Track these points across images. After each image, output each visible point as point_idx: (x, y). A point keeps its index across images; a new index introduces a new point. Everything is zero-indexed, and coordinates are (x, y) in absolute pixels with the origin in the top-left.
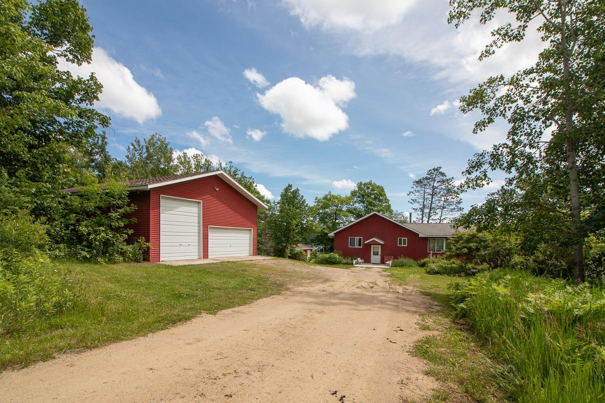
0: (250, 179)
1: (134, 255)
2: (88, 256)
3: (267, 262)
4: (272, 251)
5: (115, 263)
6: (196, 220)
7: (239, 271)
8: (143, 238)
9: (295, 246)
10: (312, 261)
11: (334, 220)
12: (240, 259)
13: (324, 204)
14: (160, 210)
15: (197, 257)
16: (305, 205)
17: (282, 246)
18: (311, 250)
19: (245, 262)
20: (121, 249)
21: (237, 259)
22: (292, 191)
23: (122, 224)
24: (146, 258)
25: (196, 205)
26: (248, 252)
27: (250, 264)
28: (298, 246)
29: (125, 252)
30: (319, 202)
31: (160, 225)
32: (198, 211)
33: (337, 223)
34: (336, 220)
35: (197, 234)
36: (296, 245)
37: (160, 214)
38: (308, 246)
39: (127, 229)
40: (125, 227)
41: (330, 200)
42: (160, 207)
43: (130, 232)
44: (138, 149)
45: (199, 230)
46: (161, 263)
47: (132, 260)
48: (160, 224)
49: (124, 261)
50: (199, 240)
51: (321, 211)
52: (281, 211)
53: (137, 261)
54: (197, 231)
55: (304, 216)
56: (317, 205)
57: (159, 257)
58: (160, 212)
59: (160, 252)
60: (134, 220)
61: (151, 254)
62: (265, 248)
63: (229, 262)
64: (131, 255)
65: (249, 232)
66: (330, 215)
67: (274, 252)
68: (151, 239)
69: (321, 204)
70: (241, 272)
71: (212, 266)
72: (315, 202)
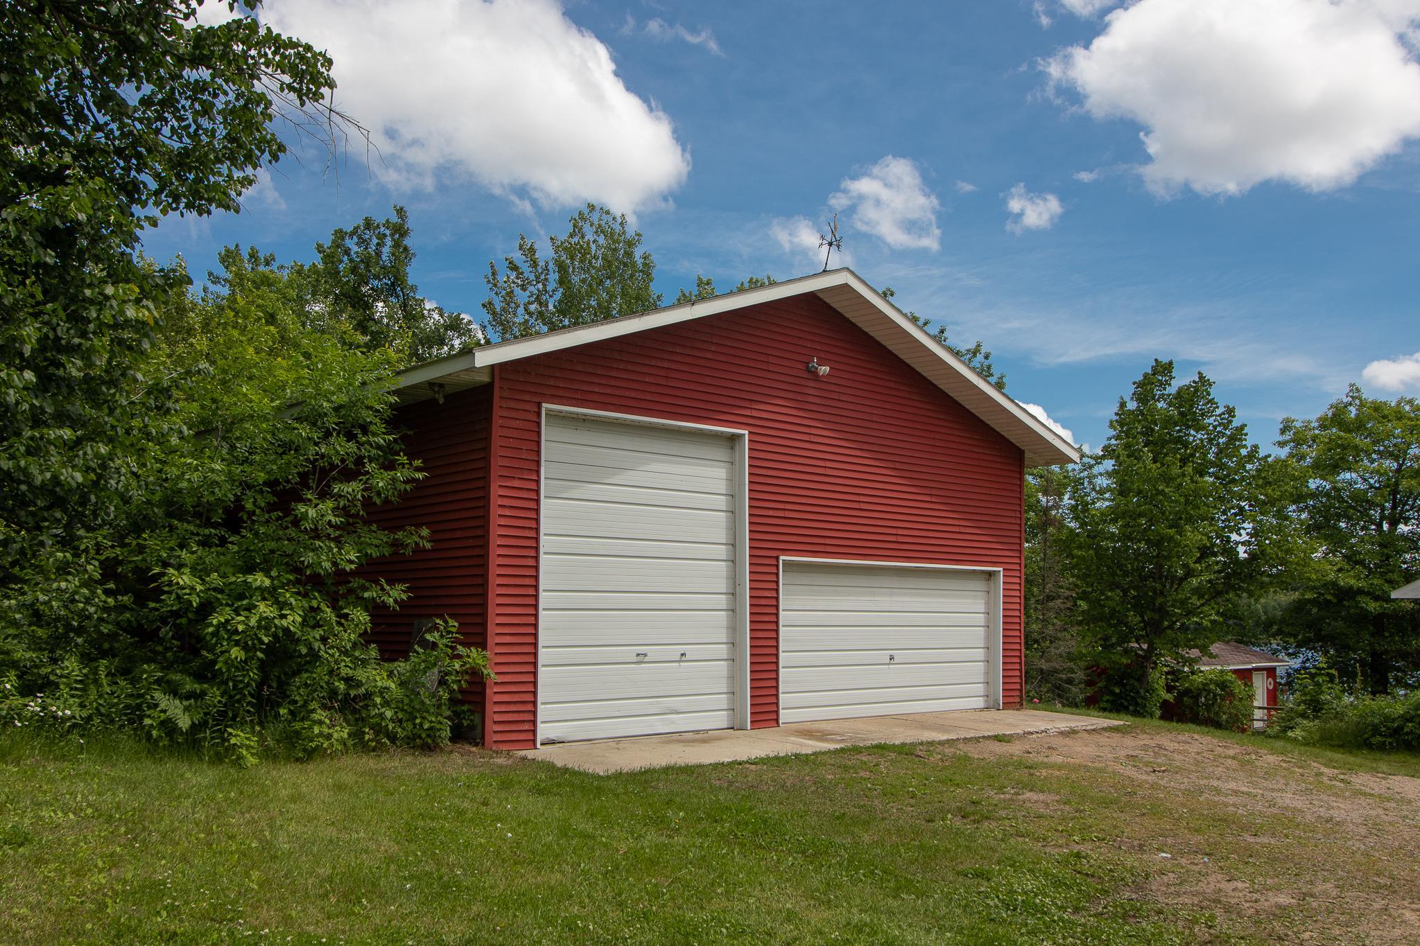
0: (975, 354)
1: (409, 711)
2: (184, 722)
3: (1091, 750)
4: (1080, 675)
5: (311, 754)
6: (715, 526)
7: (943, 812)
8: (452, 622)
9: (1195, 653)
10: (1297, 733)
11: (1385, 527)
12: (942, 728)
13: (1332, 444)
14: (538, 482)
15: (720, 719)
16: (1244, 452)
17: (1126, 652)
18: (1271, 672)
19: (973, 752)
20: (348, 680)
21: (924, 726)
22: (1172, 390)
23: (350, 556)
24: (472, 728)
25: (721, 453)
26: (980, 689)
27: (1004, 764)
28: (1211, 656)
29: (368, 696)
30: (1298, 441)
31: (537, 558)
32: (730, 480)
33: (1404, 537)
34: (1394, 523)
35: (722, 601)
36: (1204, 649)
37: (538, 501)
38: (1255, 654)
39: (377, 582)
40: (371, 570)
41: (1359, 426)
42: (538, 463)
43: (394, 595)
44: (532, 277)
45: (734, 579)
46: (540, 753)
47: (393, 738)
48: (537, 549)
49: (359, 743)
50: (733, 628)
51: (1313, 484)
52: (1123, 491)
53: (424, 744)
54: (722, 586)
55: (1241, 509)
56: (1291, 455)
57: (534, 722)
58: (538, 492)
59: (535, 693)
60: (419, 537)
61: (490, 708)
62: (1044, 665)
63: (881, 748)
64: (389, 714)
65: (980, 585)
66: (1359, 505)
67: (1090, 683)
68: (492, 629)
69: (1312, 454)
70: (958, 823)
71: (789, 776)
72: (1282, 444)
